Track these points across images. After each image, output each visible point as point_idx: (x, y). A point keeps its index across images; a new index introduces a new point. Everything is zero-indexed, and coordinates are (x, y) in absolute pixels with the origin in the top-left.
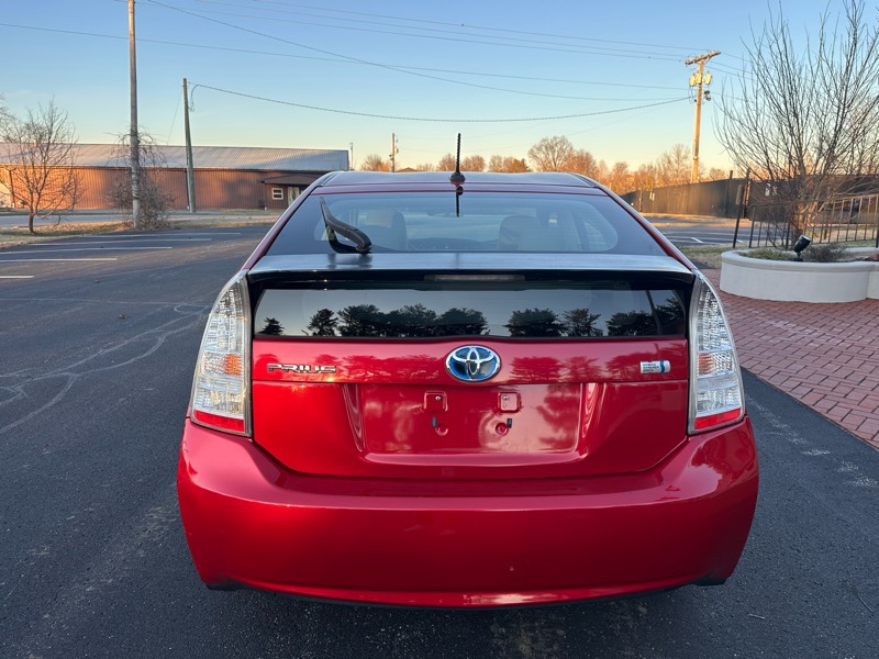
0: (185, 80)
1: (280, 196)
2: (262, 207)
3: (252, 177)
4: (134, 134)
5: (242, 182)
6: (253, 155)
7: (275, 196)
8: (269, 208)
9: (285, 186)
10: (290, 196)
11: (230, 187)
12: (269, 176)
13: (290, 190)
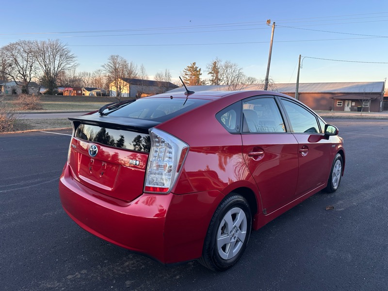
0: (300, 55)
1: (341, 105)
2: (331, 110)
3: (328, 96)
4: (267, 79)
5: (323, 98)
6: (331, 86)
7: (338, 105)
8: (334, 110)
9: (344, 100)
10: (346, 105)
11: (317, 100)
12: (336, 95)
13: (347, 102)
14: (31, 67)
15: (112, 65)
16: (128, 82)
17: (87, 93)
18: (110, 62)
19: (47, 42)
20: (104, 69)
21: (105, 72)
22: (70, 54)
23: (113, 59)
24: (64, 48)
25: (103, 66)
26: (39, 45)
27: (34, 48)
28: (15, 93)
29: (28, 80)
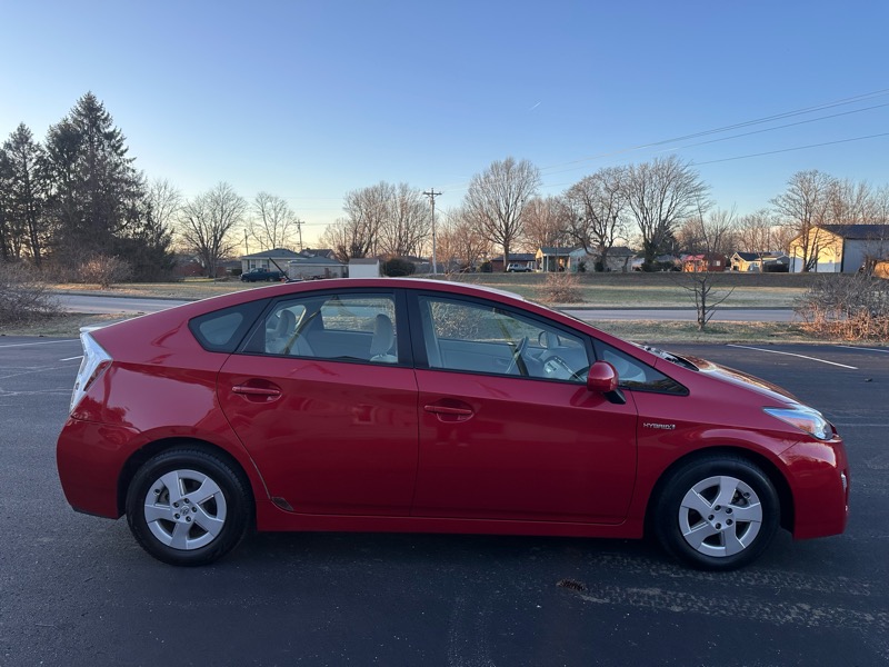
14: (614, 218)
15: (796, 197)
16: (838, 234)
17: (744, 266)
18: (793, 191)
19: (652, 165)
20: (777, 208)
21: (775, 214)
22: (696, 183)
23: (804, 181)
24: (685, 171)
25: (775, 201)
26: (636, 173)
27: (626, 181)
28: (583, 270)
29: (607, 244)
